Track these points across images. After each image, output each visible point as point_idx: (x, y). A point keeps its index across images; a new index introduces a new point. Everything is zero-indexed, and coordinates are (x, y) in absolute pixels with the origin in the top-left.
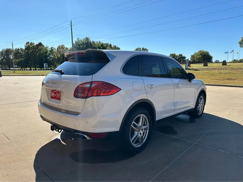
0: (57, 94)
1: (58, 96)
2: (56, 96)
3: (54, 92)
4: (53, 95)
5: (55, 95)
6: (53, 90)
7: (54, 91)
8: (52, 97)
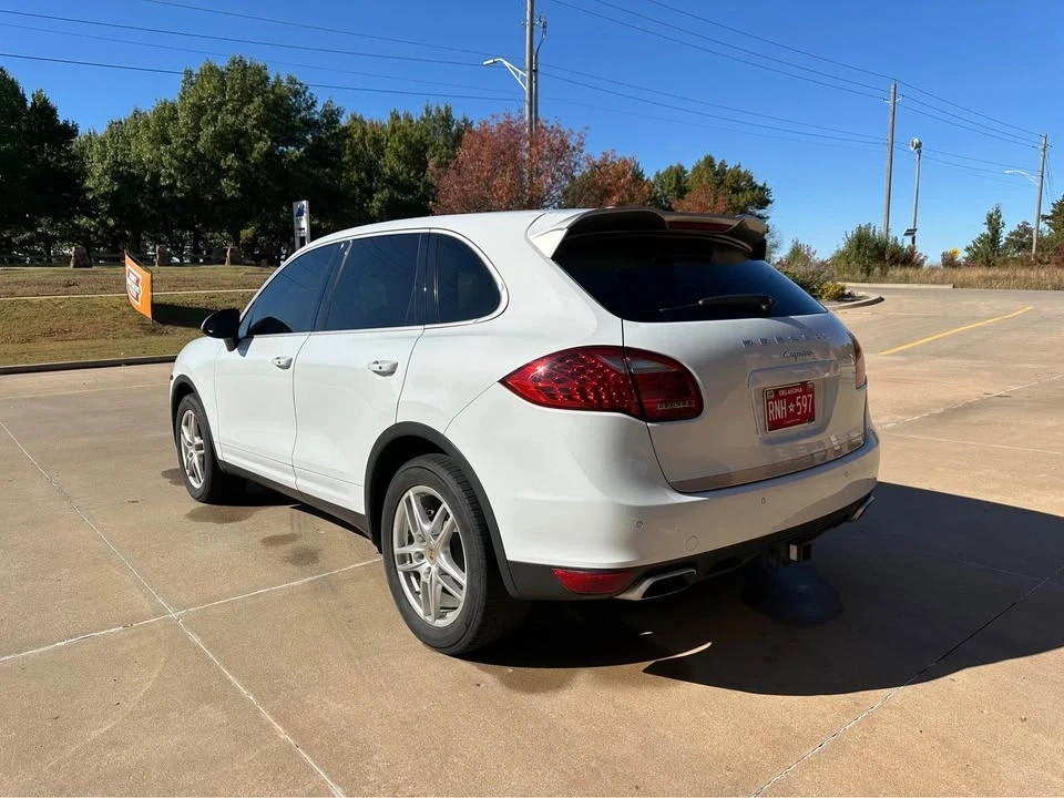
0: (800, 401)
1: (805, 405)
2: (797, 409)
3: (783, 397)
4: (779, 410)
5: (788, 409)
6: (776, 391)
7: (783, 393)
8: (775, 425)
